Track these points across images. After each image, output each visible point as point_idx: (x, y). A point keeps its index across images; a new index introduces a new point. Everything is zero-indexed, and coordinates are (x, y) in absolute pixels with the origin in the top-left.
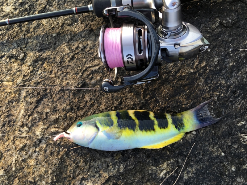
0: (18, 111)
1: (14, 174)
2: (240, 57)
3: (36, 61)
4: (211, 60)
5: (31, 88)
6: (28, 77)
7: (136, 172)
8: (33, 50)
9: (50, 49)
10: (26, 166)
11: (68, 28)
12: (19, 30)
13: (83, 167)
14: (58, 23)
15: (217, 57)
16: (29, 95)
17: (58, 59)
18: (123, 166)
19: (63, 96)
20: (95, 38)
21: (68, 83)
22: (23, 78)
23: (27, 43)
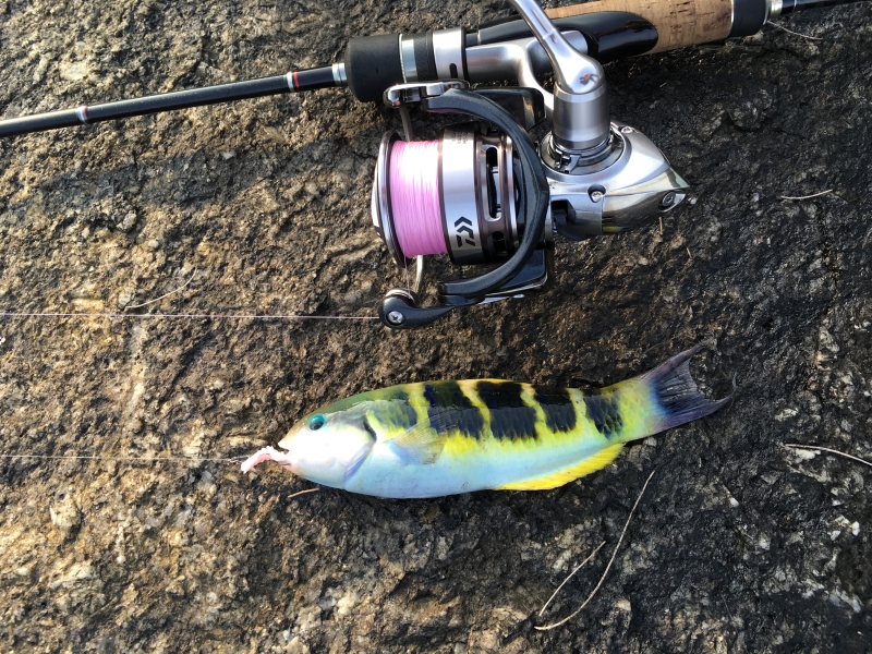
0: (126, 386)
1: (121, 575)
2: (785, 220)
3: (174, 235)
4: (700, 228)
5: (161, 316)
6: (153, 284)
7: (485, 560)
8: (165, 201)
9: (216, 197)
10: (159, 551)
11: (270, 132)
12: (115, 138)
13: (327, 548)
14: (238, 117)
15: (716, 219)
16: (159, 337)
17: (241, 229)
18: (446, 541)
19: (262, 341)
20: (354, 165)
21: (275, 302)
22: (138, 287)
23: (145, 179)
